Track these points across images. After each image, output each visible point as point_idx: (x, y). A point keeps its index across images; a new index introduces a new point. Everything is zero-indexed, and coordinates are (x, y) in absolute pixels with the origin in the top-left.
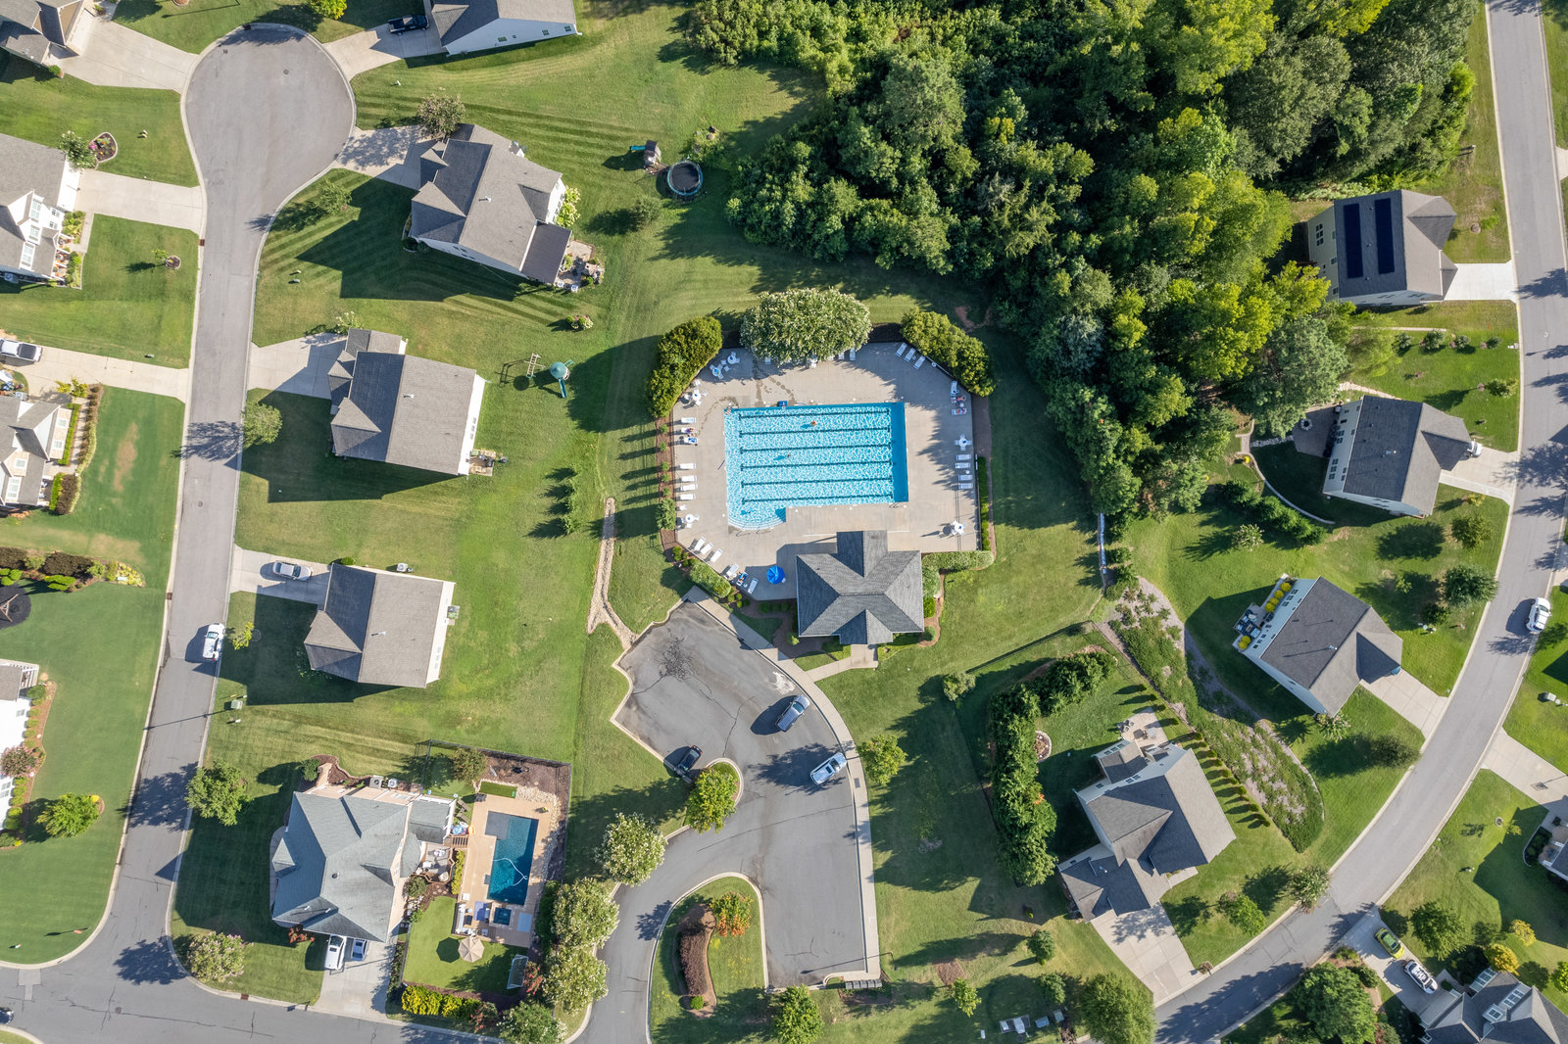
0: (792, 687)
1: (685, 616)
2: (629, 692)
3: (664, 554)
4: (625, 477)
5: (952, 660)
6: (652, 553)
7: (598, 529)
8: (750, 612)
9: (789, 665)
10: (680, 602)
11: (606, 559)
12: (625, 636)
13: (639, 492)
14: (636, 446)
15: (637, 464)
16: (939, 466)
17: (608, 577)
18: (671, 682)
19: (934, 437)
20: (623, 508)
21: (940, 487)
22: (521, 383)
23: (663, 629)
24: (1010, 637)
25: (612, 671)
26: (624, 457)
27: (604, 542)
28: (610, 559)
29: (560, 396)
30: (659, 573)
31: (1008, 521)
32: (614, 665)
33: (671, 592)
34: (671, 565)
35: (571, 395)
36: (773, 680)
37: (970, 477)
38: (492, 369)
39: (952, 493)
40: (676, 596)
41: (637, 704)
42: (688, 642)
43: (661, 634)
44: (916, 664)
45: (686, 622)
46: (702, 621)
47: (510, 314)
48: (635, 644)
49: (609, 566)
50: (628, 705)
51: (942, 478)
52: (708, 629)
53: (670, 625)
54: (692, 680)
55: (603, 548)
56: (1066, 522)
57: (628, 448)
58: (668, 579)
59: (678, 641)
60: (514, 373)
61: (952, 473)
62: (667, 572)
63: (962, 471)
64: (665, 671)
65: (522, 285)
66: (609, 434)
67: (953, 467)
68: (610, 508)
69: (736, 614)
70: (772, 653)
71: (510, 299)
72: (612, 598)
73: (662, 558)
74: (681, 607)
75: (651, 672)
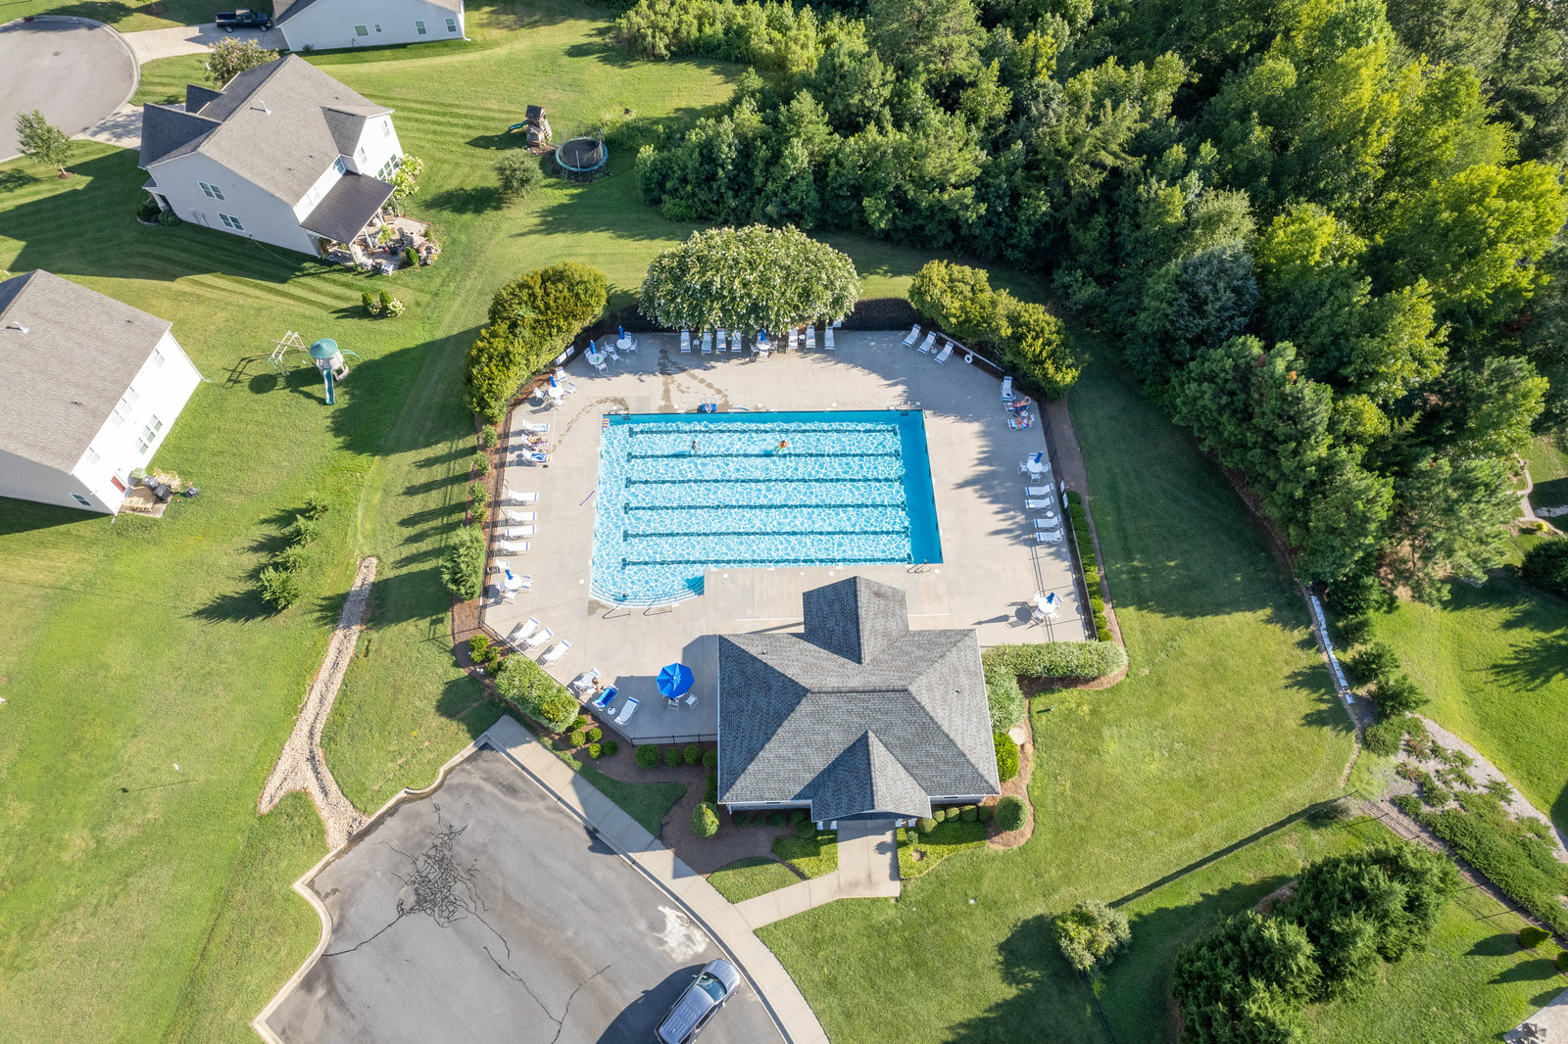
0: (701, 944)
1: (476, 780)
2: (319, 950)
3: (453, 652)
4: (404, 523)
5: (1067, 879)
6: (430, 652)
7: (334, 610)
8: (618, 769)
9: (697, 889)
10: (470, 748)
11: (336, 664)
12: (337, 820)
13: (425, 546)
14: (439, 472)
15: (434, 500)
16: (996, 507)
17: (331, 698)
18: (422, 928)
19: (982, 462)
20: (390, 574)
21: (1002, 539)
22: (262, 384)
23: (423, 806)
24: (1188, 831)
25: (290, 898)
26: (411, 491)
27: (340, 633)
28: (344, 664)
29: (322, 402)
30: (436, 690)
31: (1141, 603)
32: (299, 887)
33: (453, 726)
34: (463, 672)
35: (342, 400)
36: (658, 924)
37: (1056, 521)
38: (219, 364)
39: (1024, 551)
40: (464, 736)
41: (330, 980)
42: (475, 834)
43: (417, 816)
44: (986, 887)
45: (477, 790)
46: (511, 790)
47: (275, 298)
48: (355, 839)
49: (339, 677)
50: (308, 984)
51: (1004, 525)
52: (522, 806)
53: (440, 798)
54: (470, 923)
55: (334, 644)
56: (1251, 608)
57: (423, 477)
58: (452, 703)
59: (451, 833)
60: (255, 370)
61: (1021, 518)
62: (452, 687)
63: (1040, 513)
64: (410, 901)
65: (306, 265)
66: (395, 458)
67: (1023, 510)
68: (367, 575)
69: (589, 773)
70: (659, 862)
71: (284, 281)
72: (329, 739)
73: (447, 660)
74: (470, 759)
75: (378, 902)
